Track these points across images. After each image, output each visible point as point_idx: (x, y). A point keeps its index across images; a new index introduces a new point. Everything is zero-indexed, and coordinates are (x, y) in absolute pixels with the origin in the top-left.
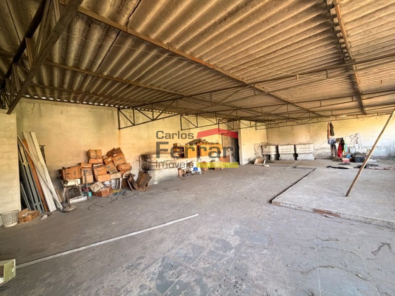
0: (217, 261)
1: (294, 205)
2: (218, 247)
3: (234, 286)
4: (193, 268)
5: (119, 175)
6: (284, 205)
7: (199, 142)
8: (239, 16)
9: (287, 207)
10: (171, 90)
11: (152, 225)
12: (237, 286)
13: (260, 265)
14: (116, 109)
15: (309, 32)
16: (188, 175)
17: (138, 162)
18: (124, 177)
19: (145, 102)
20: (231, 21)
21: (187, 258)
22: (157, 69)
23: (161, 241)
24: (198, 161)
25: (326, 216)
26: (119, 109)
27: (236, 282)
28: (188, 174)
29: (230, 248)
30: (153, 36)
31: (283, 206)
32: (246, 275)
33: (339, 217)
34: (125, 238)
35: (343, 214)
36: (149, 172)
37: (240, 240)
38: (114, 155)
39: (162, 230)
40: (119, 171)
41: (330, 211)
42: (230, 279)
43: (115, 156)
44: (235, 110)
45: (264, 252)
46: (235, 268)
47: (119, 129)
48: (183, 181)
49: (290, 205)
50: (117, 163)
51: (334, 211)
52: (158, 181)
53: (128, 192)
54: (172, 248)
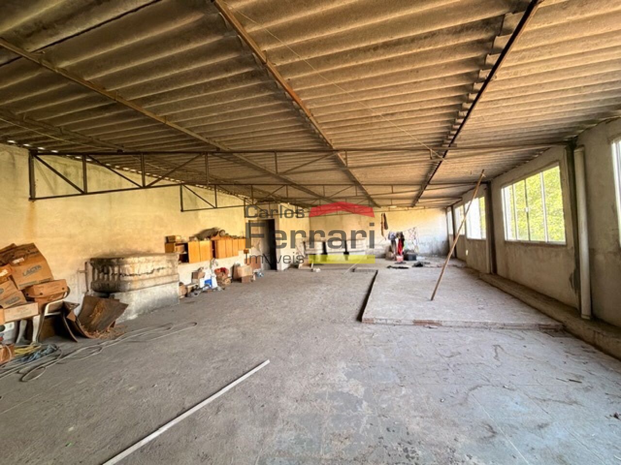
0: (356, 429)
1: (391, 319)
2: (341, 406)
3: (407, 457)
4: (328, 456)
5: (32, 310)
6: (379, 321)
7: (215, 235)
8: (397, 51)
9: (383, 324)
10: (201, 134)
11: (188, 405)
12: (411, 455)
13: (413, 413)
14: (26, 154)
15: (442, 101)
16: (196, 294)
17: (83, 275)
18: (46, 314)
19: (121, 148)
20: (383, 54)
21: (305, 443)
22: (206, 91)
23: (231, 430)
24: (211, 267)
25: (430, 328)
26: (34, 154)
27: (406, 450)
28: (196, 292)
29: (357, 402)
30: (252, 29)
31: (377, 323)
32: (408, 434)
33: (441, 325)
34: (133, 453)
35: (445, 322)
36: (117, 296)
37: (363, 386)
38: (16, 261)
39: (218, 407)
40: (30, 300)
41: (431, 321)
42: (393, 450)
43: (19, 264)
44: (284, 185)
45: (403, 392)
46: (388, 430)
47: (33, 198)
48: (191, 305)
49: (386, 320)
50: (24, 281)
51: (435, 319)
52: (138, 311)
53: (65, 346)
54: (264, 436)
